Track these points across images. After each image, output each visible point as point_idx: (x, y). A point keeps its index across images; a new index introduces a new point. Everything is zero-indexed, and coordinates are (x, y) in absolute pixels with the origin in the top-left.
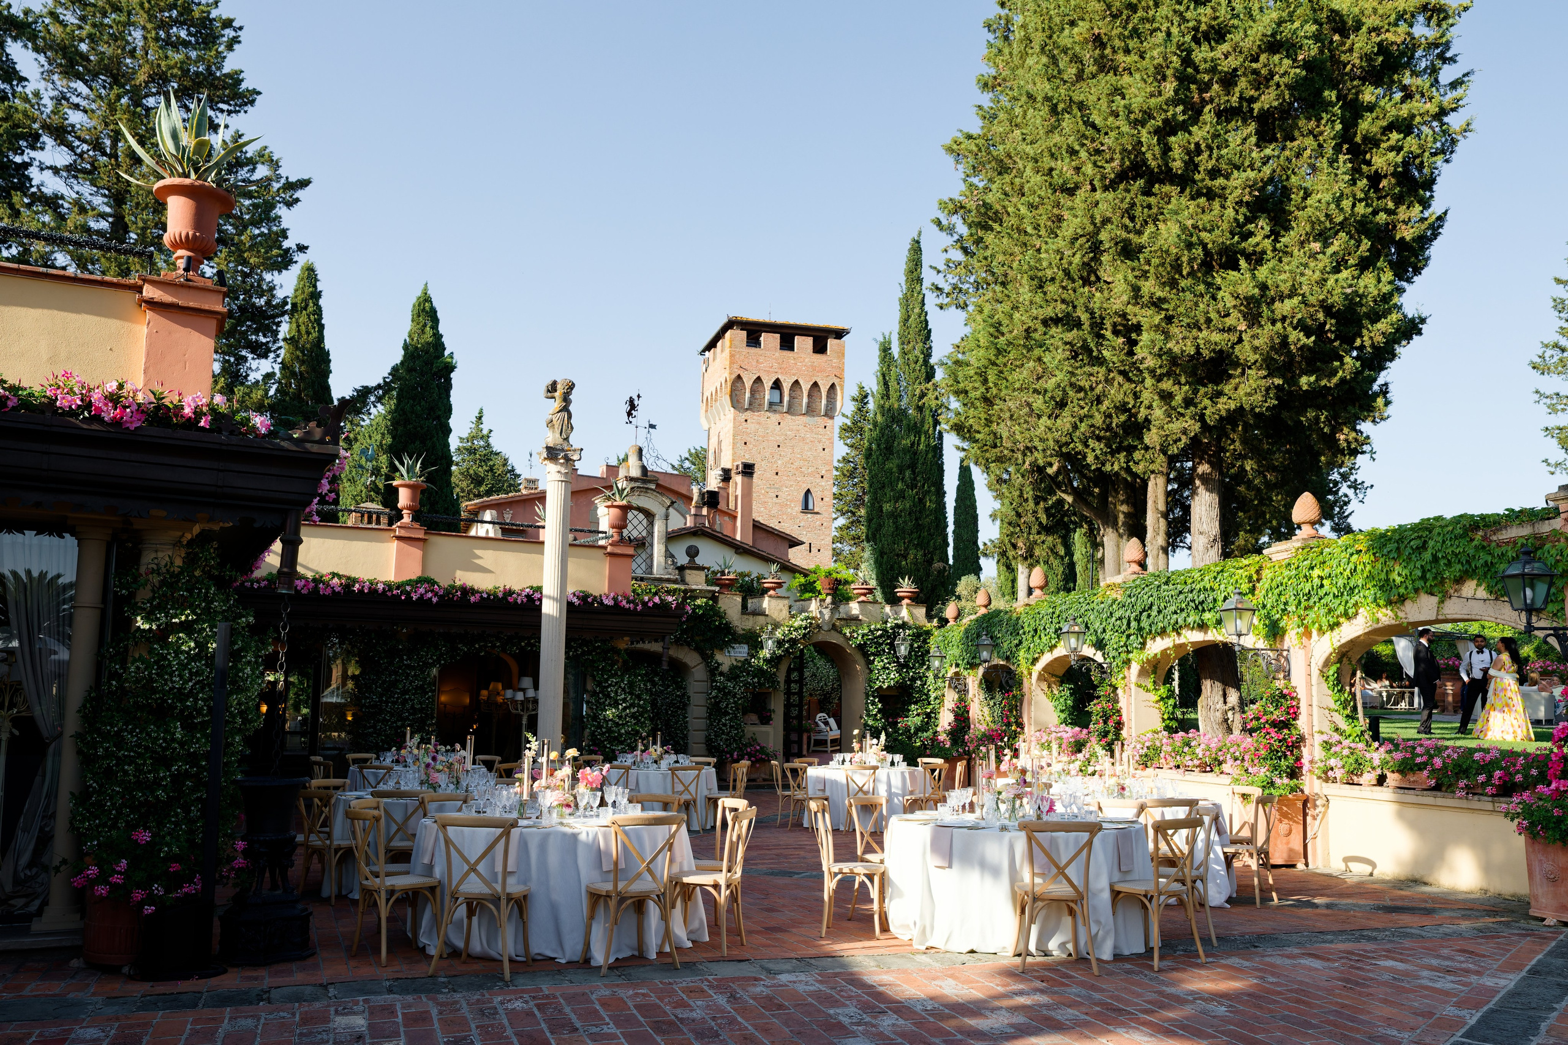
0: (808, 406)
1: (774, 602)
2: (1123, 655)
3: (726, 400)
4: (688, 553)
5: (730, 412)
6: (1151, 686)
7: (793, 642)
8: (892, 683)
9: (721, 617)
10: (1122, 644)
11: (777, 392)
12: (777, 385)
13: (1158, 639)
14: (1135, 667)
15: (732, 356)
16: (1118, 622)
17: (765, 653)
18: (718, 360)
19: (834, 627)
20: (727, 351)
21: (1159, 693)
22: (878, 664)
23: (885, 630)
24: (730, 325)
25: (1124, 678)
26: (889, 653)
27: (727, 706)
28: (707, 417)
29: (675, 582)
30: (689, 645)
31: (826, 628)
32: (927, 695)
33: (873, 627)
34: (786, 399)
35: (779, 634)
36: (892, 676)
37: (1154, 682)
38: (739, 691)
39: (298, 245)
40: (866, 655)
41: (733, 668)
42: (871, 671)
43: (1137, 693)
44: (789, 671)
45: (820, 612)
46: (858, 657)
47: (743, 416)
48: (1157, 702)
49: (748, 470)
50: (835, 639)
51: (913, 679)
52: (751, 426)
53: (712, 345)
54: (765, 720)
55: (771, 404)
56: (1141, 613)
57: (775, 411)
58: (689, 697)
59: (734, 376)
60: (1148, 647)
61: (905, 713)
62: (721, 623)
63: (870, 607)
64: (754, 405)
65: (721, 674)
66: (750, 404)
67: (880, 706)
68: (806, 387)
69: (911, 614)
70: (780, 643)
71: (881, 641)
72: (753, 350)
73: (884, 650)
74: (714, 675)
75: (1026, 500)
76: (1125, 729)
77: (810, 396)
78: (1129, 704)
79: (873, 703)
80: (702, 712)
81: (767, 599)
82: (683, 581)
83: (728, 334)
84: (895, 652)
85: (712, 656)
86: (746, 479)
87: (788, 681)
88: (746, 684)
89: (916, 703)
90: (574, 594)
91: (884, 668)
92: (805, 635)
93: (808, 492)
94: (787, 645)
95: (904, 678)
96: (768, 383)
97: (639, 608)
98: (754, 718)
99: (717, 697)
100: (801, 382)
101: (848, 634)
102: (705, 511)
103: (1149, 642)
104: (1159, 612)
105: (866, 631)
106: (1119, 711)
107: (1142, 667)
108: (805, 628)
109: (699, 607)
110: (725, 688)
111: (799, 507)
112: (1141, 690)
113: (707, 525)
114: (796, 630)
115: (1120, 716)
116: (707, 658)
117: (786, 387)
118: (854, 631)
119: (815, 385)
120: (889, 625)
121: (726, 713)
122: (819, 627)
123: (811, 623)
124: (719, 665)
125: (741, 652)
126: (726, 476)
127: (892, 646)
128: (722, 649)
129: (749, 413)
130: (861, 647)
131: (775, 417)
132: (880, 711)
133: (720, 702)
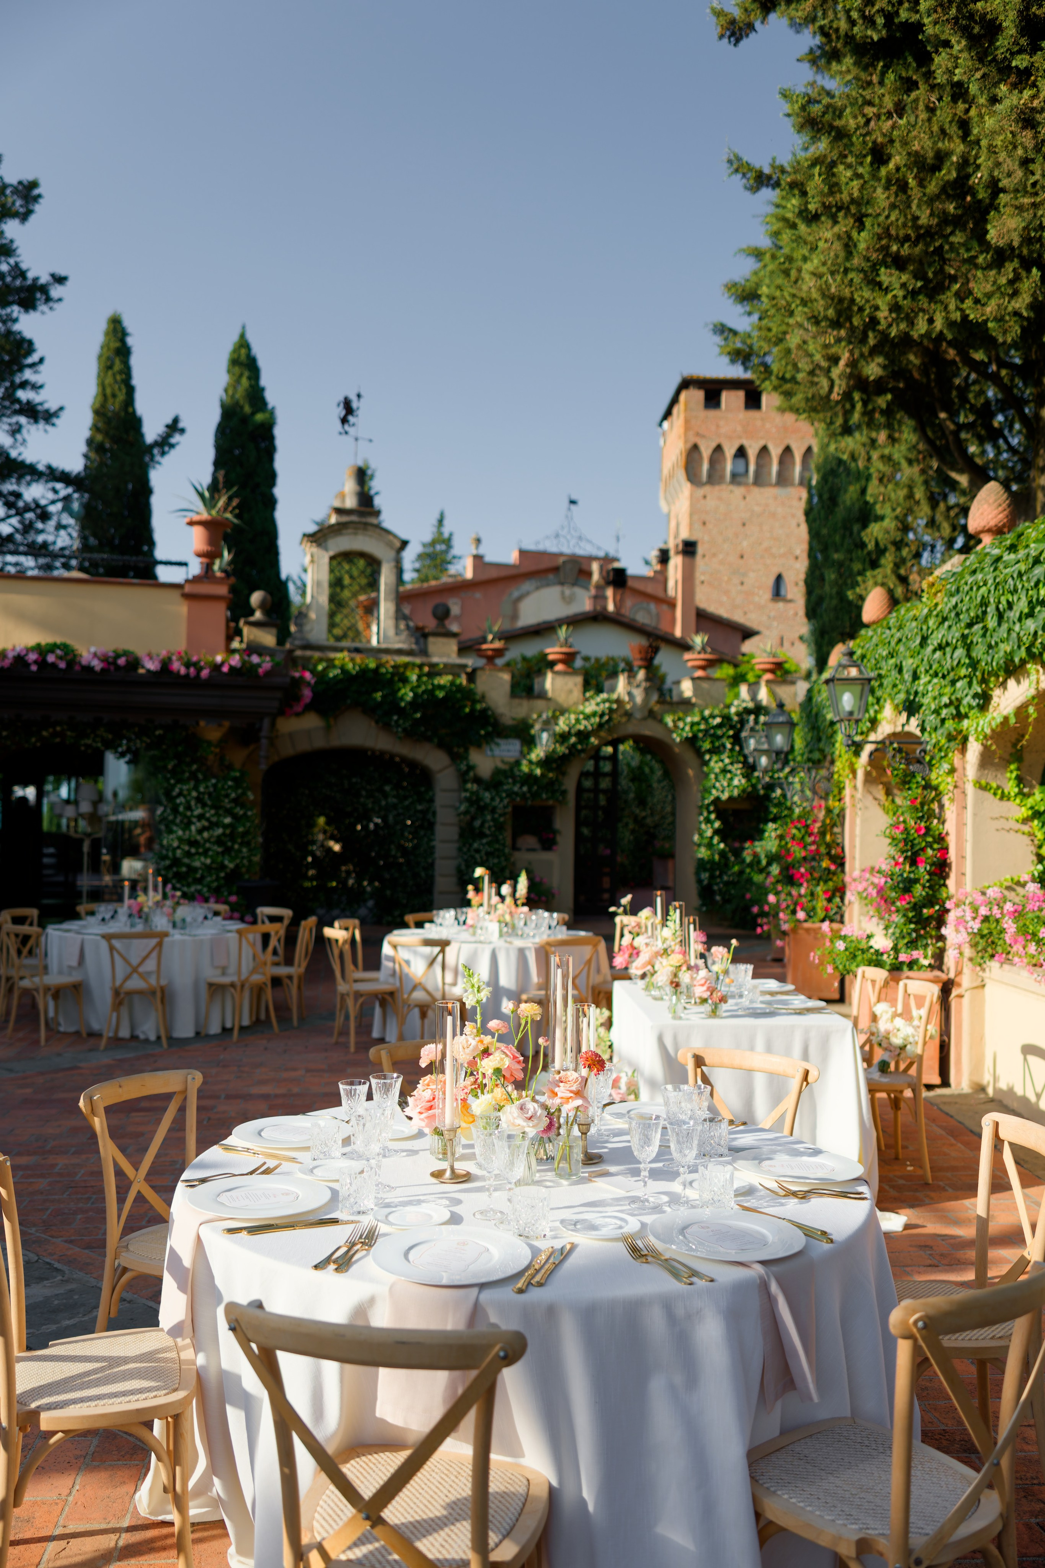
0: (780, 474)
1: (561, 681)
2: (950, 724)
3: (681, 475)
4: (435, 615)
5: (686, 488)
6: (1011, 788)
7: (583, 736)
8: (736, 793)
9: (474, 702)
10: (945, 700)
11: (741, 462)
12: (741, 453)
13: (1011, 683)
14: (974, 748)
15: (687, 422)
16: (938, 654)
17: (538, 753)
18: (675, 429)
19: (651, 714)
20: (682, 416)
21: (1030, 801)
22: (715, 765)
23: (726, 718)
24: (686, 384)
25: (952, 771)
26: (732, 750)
27: (482, 825)
28: (666, 499)
29: (410, 653)
30: (429, 739)
31: (638, 715)
32: (790, 809)
33: (707, 713)
34: (752, 468)
35: (562, 725)
36: (736, 782)
37: (1020, 780)
38: (501, 804)
39: (53, 276)
40: (699, 754)
41: (497, 772)
42: (706, 775)
43: (977, 803)
44: (584, 775)
45: (630, 694)
46: (689, 756)
47: (701, 492)
48: (1025, 821)
49: (689, 549)
50: (649, 730)
51: (770, 787)
52: (711, 503)
53: (668, 414)
54: (548, 843)
55: (734, 475)
56: (970, 625)
57: (739, 484)
58: (434, 813)
59: (689, 445)
60: (995, 701)
61: (757, 834)
62: (473, 710)
63: (705, 685)
64: (714, 478)
65: (477, 780)
66: (710, 476)
67: (717, 824)
68: (775, 452)
69: (772, 693)
70: (563, 737)
71: (719, 732)
72: (712, 413)
73: (724, 746)
74: (465, 782)
75: (918, 503)
76: (953, 875)
77: (781, 462)
78: (961, 824)
79: (708, 821)
80: (453, 833)
81: (549, 676)
82: (424, 652)
83: (683, 396)
84: (741, 748)
85: (465, 757)
86: (688, 559)
87: (580, 789)
88: (510, 794)
89: (774, 820)
90: (95, 655)
91: (724, 771)
92: (600, 726)
93: (779, 579)
94: (573, 740)
95: (754, 786)
96: (730, 451)
97: (205, 673)
98: (531, 841)
99: (466, 812)
100: (771, 447)
101: (670, 724)
102: (609, 592)
103: (996, 693)
104: (1000, 616)
105: (697, 719)
106: (941, 839)
107: (986, 748)
108: (602, 715)
109: (440, 687)
110: (479, 799)
111: (767, 594)
112: (989, 795)
113: (611, 607)
114: (587, 717)
115: (945, 850)
116: (456, 758)
117: (752, 453)
118: (679, 719)
119: (788, 450)
120: (733, 710)
121: (482, 835)
122: (628, 715)
123: (611, 710)
124: (471, 768)
125: (509, 749)
126: (664, 557)
127: (737, 740)
128: (479, 746)
129: (707, 489)
130: (692, 742)
131: (739, 491)
132: (716, 832)
133: (473, 818)
